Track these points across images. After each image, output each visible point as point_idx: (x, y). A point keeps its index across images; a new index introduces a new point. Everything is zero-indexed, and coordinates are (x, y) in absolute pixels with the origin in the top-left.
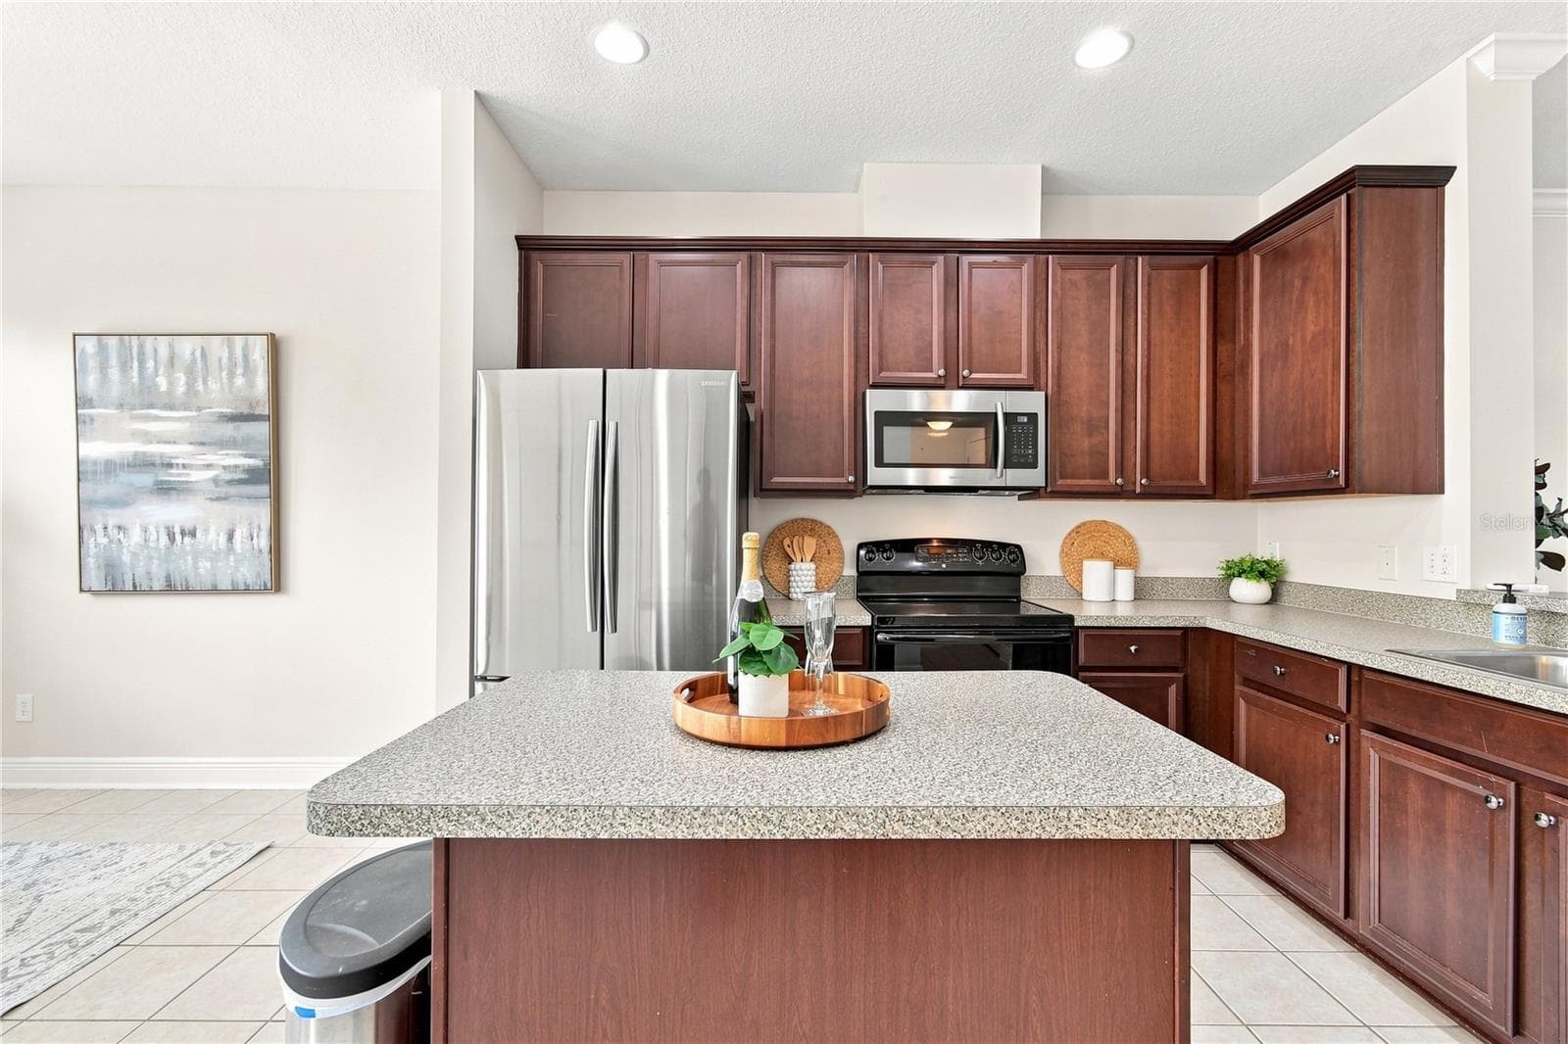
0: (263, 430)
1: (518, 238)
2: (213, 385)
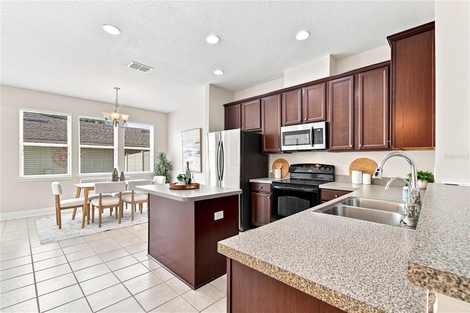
0: (199, 144)
1: (223, 105)
2: (194, 137)
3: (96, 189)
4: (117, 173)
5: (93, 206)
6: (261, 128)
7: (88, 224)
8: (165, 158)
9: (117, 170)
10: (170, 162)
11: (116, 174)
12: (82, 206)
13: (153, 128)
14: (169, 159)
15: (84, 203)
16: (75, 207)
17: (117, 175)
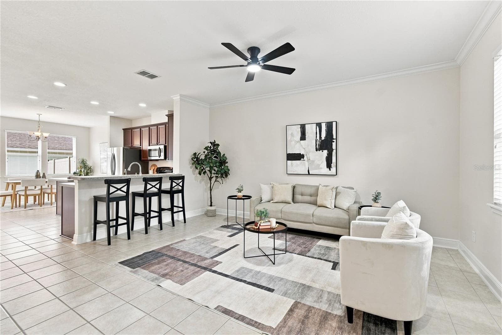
1: (123, 129)
3: (22, 184)
4: (40, 174)
5: (20, 196)
6: (141, 146)
7: (16, 207)
8: (86, 163)
9: (40, 172)
10: (91, 167)
11: (38, 174)
12: (11, 195)
13: (75, 139)
14: (89, 163)
15: (12, 193)
16: (5, 196)
17: (40, 175)
